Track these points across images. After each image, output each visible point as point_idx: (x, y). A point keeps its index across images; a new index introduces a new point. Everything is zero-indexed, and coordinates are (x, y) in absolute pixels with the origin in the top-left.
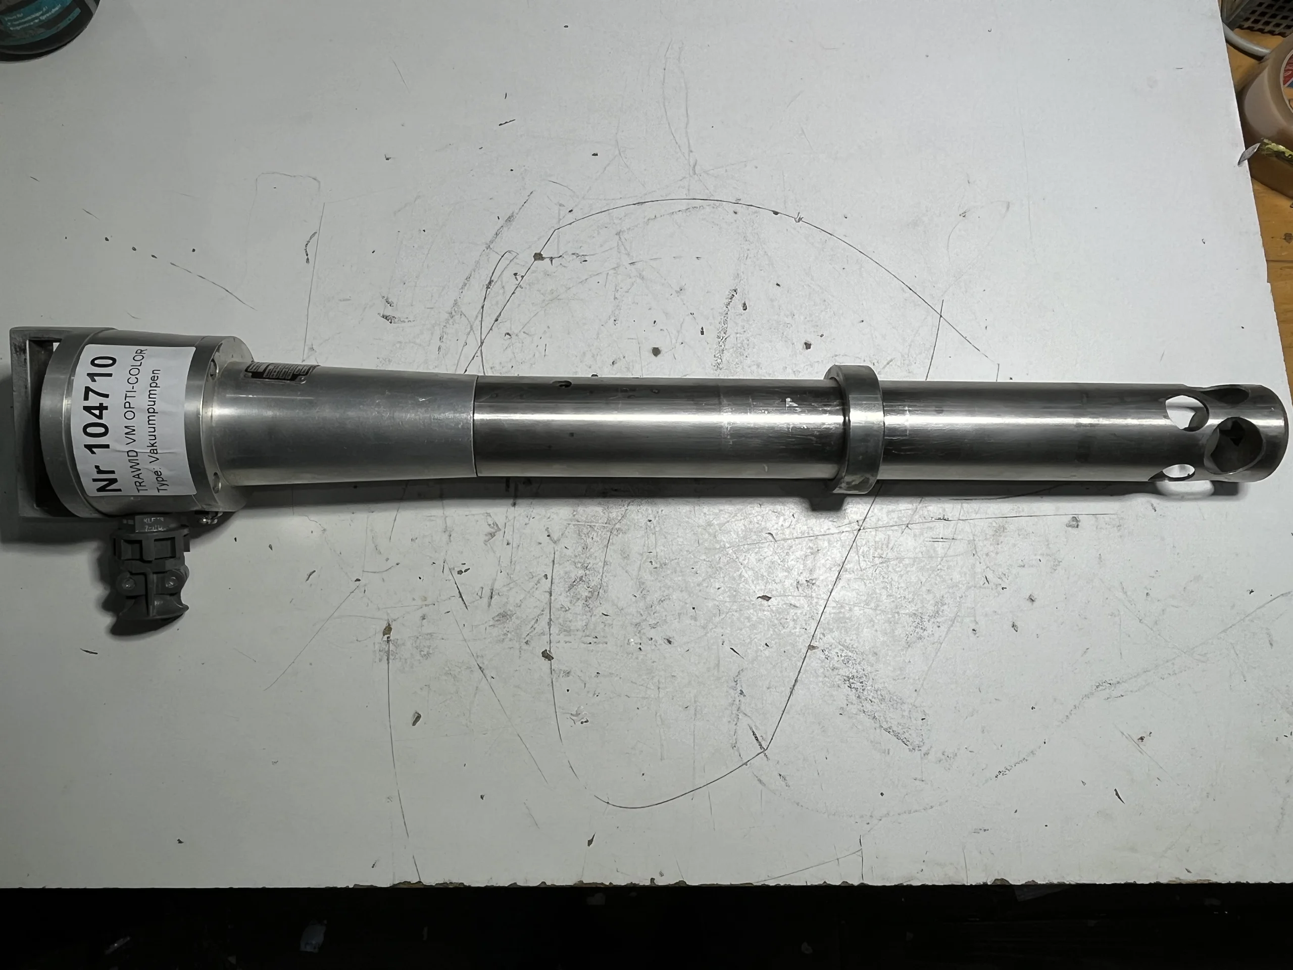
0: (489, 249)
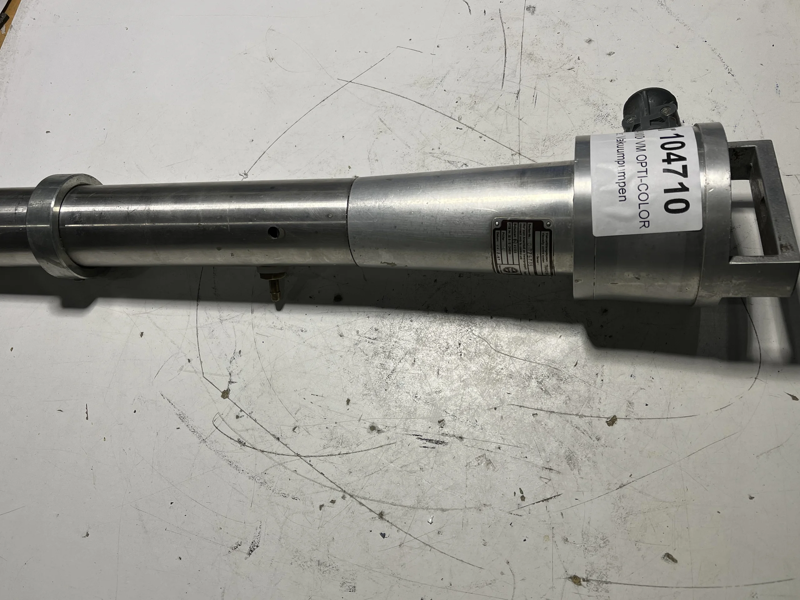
0: (206, 440)
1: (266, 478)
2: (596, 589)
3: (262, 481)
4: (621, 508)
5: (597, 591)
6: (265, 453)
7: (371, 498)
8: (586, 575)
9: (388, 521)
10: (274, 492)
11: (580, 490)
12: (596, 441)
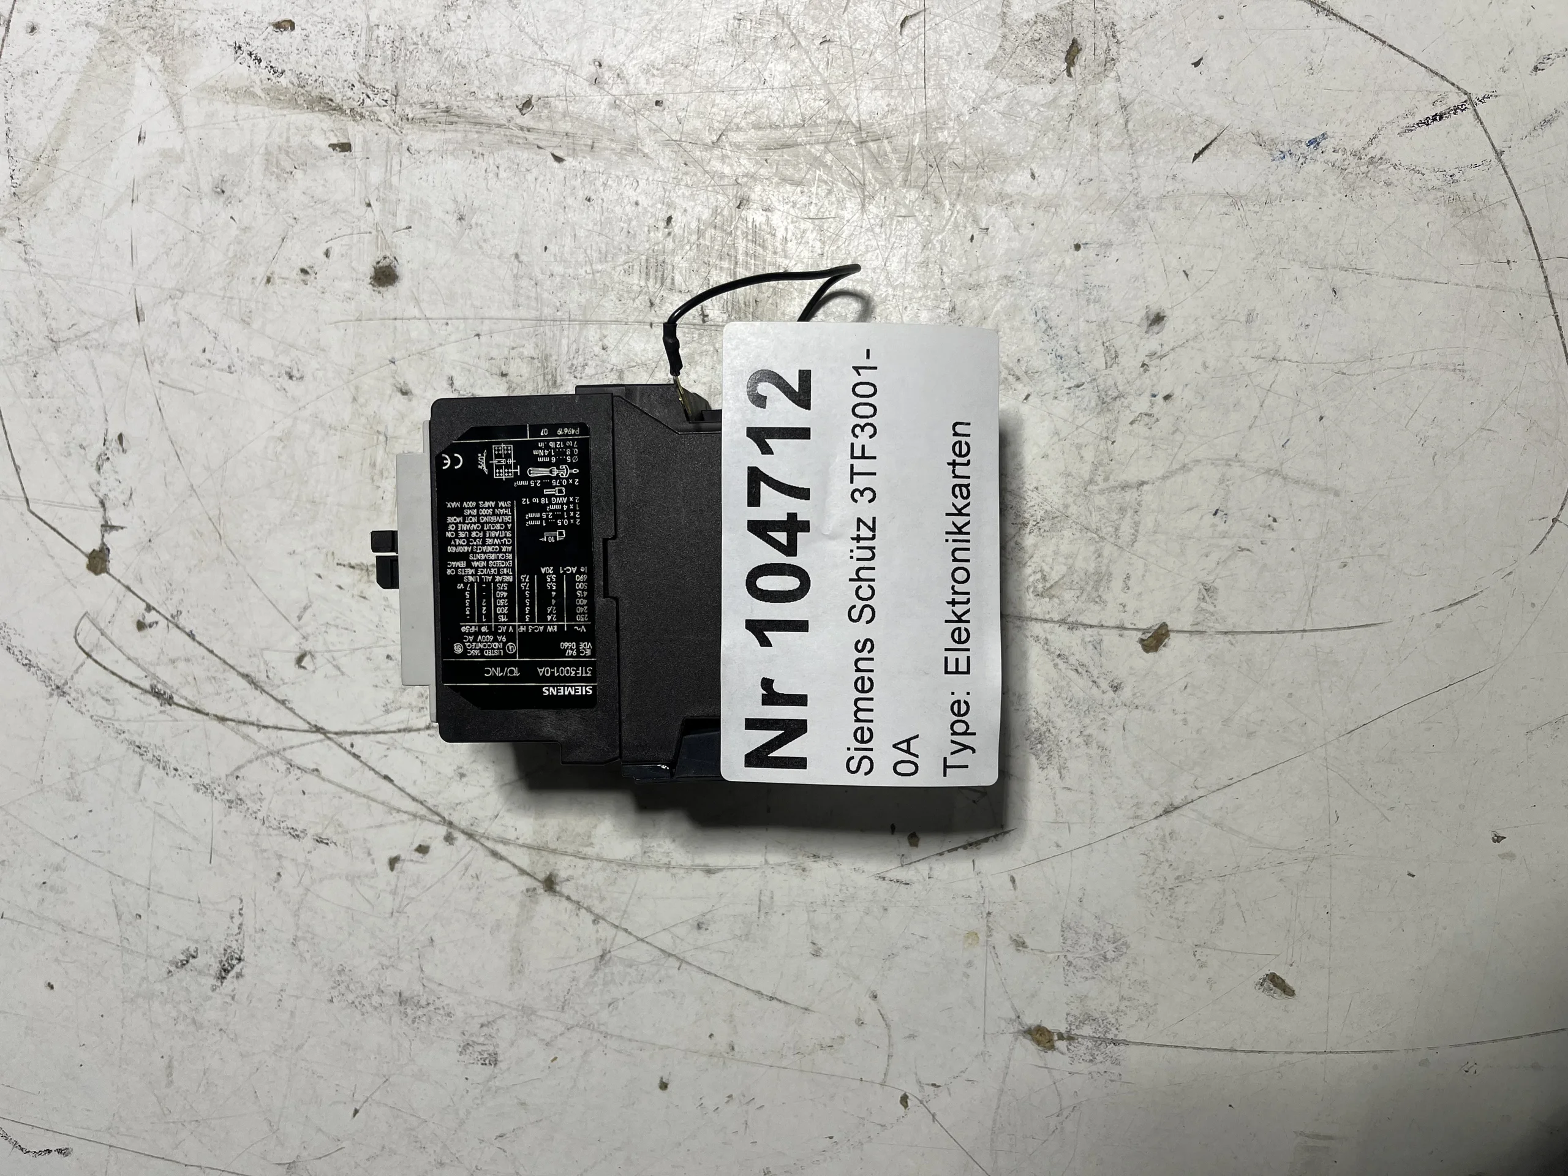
0: (66, 689)
1: (242, 788)
2: (1088, 1057)
3: (231, 796)
4: (1166, 865)
5: (1091, 1061)
6: (230, 723)
7: (520, 842)
8: (1067, 1026)
9: (568, 898)
10: (267, 824)
11: (1060, 820)
12: (1111, 694)
